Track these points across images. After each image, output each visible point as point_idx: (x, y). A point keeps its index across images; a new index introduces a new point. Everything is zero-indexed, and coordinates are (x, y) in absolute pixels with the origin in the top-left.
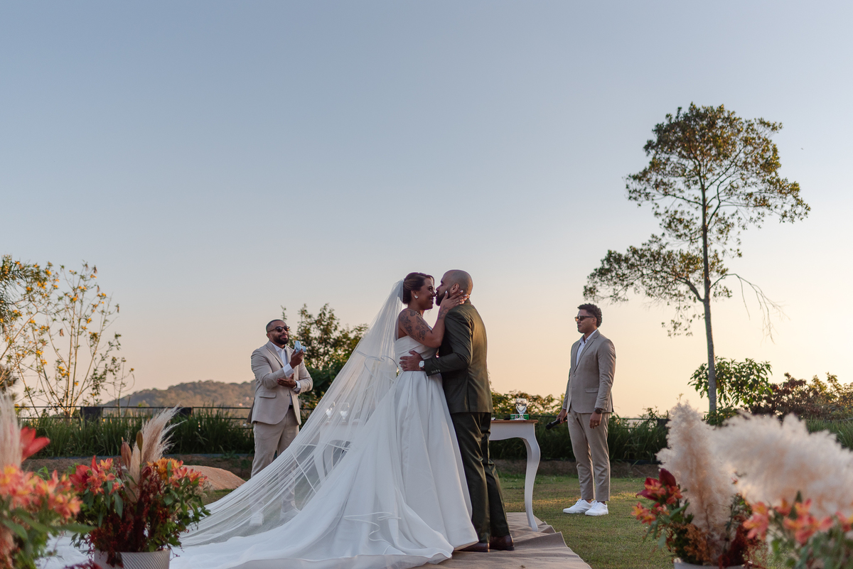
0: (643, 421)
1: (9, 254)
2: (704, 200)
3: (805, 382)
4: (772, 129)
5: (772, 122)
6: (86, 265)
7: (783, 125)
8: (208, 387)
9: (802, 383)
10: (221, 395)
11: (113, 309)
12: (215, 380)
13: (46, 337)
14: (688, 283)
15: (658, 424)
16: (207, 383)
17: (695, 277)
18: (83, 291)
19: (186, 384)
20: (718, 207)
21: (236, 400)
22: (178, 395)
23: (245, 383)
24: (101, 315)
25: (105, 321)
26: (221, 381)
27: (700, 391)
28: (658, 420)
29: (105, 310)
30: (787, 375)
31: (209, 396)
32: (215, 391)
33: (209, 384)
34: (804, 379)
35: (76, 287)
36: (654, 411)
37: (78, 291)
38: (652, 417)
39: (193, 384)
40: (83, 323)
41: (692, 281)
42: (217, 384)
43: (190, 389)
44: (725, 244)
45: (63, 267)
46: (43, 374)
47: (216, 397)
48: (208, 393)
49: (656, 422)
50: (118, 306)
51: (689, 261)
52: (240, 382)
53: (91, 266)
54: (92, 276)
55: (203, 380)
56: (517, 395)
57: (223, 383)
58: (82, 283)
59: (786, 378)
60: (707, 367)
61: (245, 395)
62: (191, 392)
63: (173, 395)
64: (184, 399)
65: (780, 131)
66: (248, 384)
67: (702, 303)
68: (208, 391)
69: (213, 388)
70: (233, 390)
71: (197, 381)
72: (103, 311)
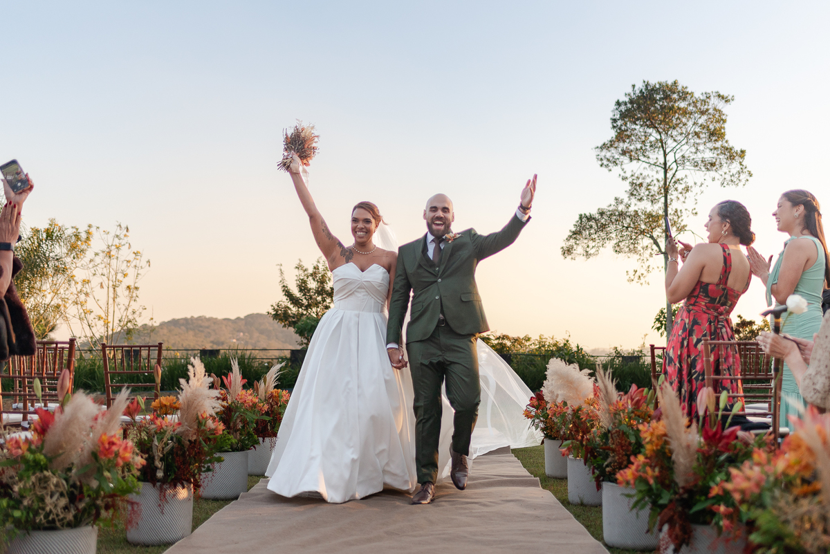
0: (610, 358)
1: (53, 218)
2: (665, 164)
3: (754, 322)
4: (726, 101)
5: (726, 95)
6: (120, 226)
7: (735, 98)
8: (200, 322)
9: (751, 323)
10: (214, 331)
11: (144, 263)
12: (208, 316)
13: (87, 289)
14: (652, 237)
15: (622, 361)
16: (200, 318)
17: (657, 232)
18: (118, 248)
19: (179, 320)
20: (676, 171)
21: (231, 335)
22: (170, 331)
23: (238, 318)
24: (134, 269)
25: (138, 274)
26: (214, 316)
27: (660, 331)
28: (623, 357)
29: (138, 265)
30: (739, 316)
31: (202, 331)
32: (208, 327)
33: (202, 320)
34: (753, 320)
35: (110, 245)
36: (619, 349)
37: (113, 248)
38: (618, 354)
39: (186, 319)
40: (120, 276)
41: (655, 236)
42: (210, 319)
43: (183, 325)
44: (684, 202)
45: (98, 228)
46: (85, 321)
47: (209, 333)
48: (201, 329)
49: (620, 359)
50: (149, 262)
51: (652, 218)
52: (233, 317)
53: (123, 226)
54: (125, 236)
55: (196, 316)
56: (500, 337)
57: (216, 319)
58: (117, 241)
59: (739, 319)
60: (665, 311)
61: (239, 331)
62: (183, 328)
63: (165, 331)
64: (176, 335)
65: (732, 102)
66: (242, 319)
67: (662, 256)
68: (201, 327)
69: (206, 324)
70: (226, 326)
71: (189, 317)
72: (135, 266)
